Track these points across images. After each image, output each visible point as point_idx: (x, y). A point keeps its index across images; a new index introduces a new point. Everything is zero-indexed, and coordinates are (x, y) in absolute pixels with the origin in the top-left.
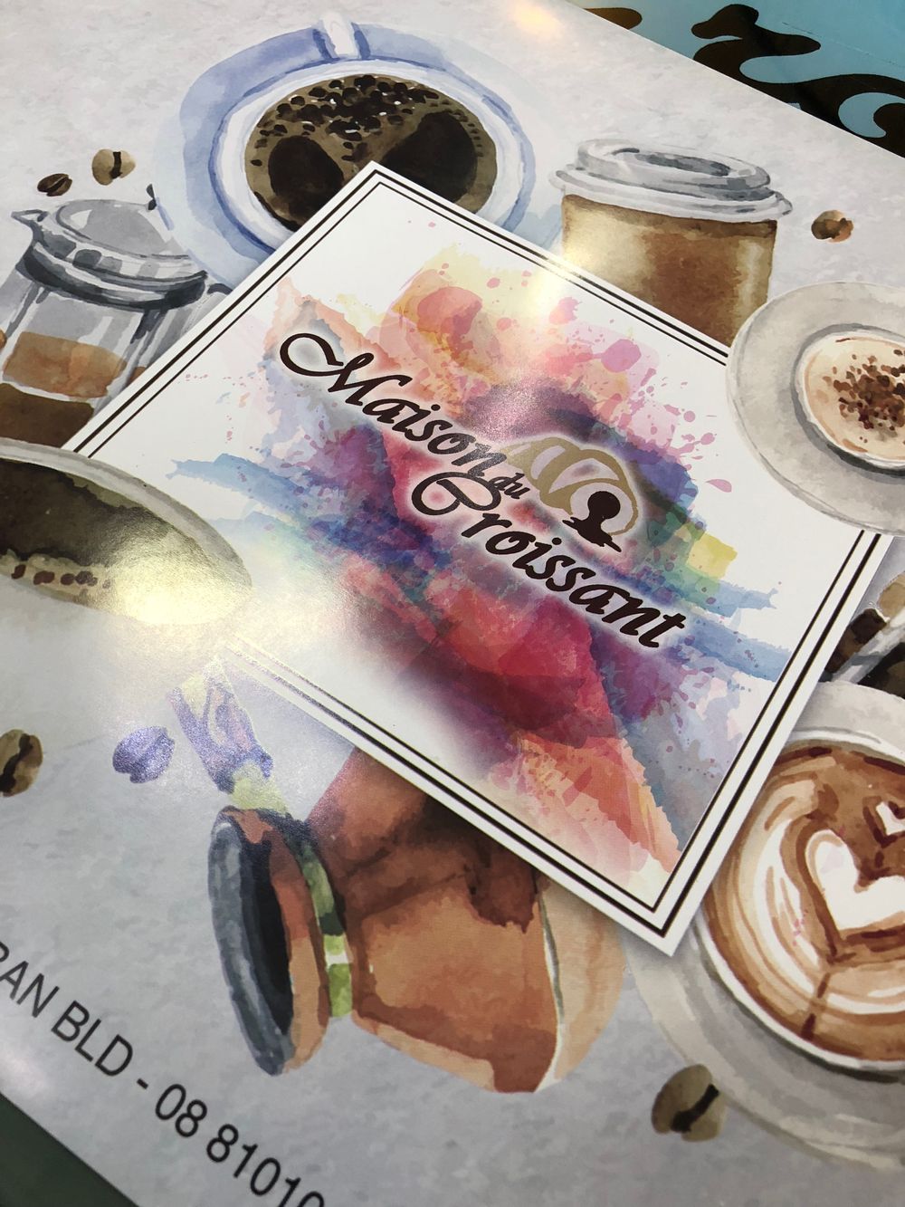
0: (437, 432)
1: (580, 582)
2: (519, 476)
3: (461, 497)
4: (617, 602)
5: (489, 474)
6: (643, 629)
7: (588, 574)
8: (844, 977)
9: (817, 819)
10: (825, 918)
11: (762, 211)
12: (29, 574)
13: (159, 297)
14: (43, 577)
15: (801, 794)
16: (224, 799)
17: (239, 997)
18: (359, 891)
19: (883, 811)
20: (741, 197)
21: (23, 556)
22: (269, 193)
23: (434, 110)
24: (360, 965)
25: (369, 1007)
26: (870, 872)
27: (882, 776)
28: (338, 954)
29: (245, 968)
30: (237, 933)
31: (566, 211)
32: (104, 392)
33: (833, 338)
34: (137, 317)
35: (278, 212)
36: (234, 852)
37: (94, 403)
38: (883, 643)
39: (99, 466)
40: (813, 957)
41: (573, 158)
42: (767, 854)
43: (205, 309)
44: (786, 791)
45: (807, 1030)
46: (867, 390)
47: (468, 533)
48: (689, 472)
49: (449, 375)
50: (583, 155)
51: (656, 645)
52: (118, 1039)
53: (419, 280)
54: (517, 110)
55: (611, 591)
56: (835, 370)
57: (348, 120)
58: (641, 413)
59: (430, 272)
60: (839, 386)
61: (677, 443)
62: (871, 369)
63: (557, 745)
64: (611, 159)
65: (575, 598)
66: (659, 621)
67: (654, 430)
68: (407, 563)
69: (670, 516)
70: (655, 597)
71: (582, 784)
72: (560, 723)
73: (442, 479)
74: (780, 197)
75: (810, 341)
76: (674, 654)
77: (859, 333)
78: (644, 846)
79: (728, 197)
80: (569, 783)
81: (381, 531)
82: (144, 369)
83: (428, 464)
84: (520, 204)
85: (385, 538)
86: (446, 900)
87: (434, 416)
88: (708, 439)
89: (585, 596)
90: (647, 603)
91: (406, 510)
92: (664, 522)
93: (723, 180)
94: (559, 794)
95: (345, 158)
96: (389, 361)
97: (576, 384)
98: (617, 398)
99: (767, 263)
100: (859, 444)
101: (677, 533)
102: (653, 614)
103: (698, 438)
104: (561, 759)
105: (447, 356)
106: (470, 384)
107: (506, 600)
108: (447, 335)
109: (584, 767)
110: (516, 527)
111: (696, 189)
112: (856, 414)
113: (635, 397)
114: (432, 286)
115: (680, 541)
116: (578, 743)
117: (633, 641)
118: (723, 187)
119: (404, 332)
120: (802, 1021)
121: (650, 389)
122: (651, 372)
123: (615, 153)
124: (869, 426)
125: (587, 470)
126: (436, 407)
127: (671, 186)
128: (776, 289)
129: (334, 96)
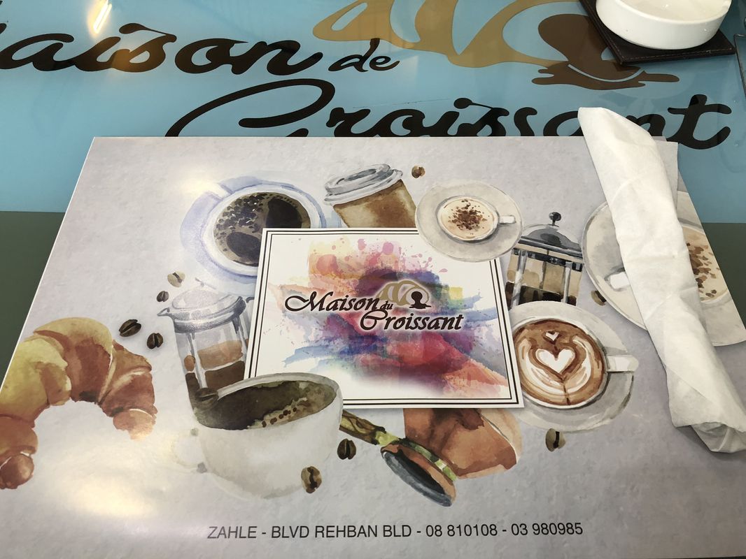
0: (353, 304)
1: (427, 323)
2: (387, 302)
3: (376, 319)
4: (441, 322)
5: (378, 306)
6: (454, 325)
7: (428, 319)
8: (567, 384)
9: (534, 348)
10: (553, 372)
11: (395, 178)
12: (268, 423)
13: (232, 313)
14: (273, 421)
15: (525, 344)
16: (378, 447)
17: (426, 494)
18: (434, 445)
19: (548, 335)
20: (385, 177)
21: (261, 419)
22: (238, 258)
23: (269, 200)
24: (450, 464)
25: (461, 473)
26: (556, 353)
27: (542, 326)
28: (442, 465)
29: (421, 486)
30: (411, 478)
31: (337, 212)
32: (242, 354)
33: (442, 208)
34: (231, 323)
35: (247, 263)
36: (393, 459)
37: (242, 359)
38: (517, 290)
39: (261, 377)
40: (558, 384)
41: (326, 193)
42: (528, 365)
43: (251, 309)
44: (521, 346)
45: (569, 403)
46: (463, 218)
47: (386, 328)
48: (433, 272)
49: (343, 284)
50: (328, 190)
51: (460, 327)
52: (403, 526)
53: (310, 259)
54: (296, 186)
55: (437, 319)
56: (450, 217)
57: (243, 218)
58: (406, 263)
59: (312, 255)
60: (454, 221)
61: (423, 266)
62: (459, 211)
63: (456, 372)
64: (337, 186)
65: (429, 328)
66: (456, 320)
67: (414, 266)
68: (376, 347)
69: (437, 288)
70: (450, 314)
71: (469, 378)
72: (452, 366)
73: (366, 316)
74: (397, 171)
75: (437, 213)
76: (466, 327)
77: (449, 201)
78: (497, 384)
79: (382, 179)
80: (466, 380)
81: (361, 343)
82: (248, 339)
83: (358, 315)
84: (321, 217)
85: (363, 344)
86: (459, 432)
87: (349, 299)
88: (430, 259)
89: (432, 326)
90: (449, 317)
91: (363, 332)
92: (436, 291)
93: (376, 175)
94: (465, 384)
95: (253, 232)
96: (322, 291)
97: (382, 265)
98: (396, 262)
99: (408, 194)
100: (471, 236)
101: (442, 292)
102: (453, 319)
103: (427, 261)
104: (459, 375)
105: (337, 278)
106: (352, 283)
107: (411, 341)
108: (333, 272)
109: (466, 373)
110: (398, 318)
111: (371, 182)
112: (465, 227)
113: (401, 259)
114: (316, 259)
115: (444, 294)
116: (461, 368)
117: (453, 330)
118: (378, 177)
119: (319, 279)
120: (566, 401)
121: (404, 254)
122: (400, 249)
123: (337, 183)
124: (470, 229)
125: (404, 289)
126: (347, 296)
127: (362, 185)
128: (416, 202)
129: (232, 212)
